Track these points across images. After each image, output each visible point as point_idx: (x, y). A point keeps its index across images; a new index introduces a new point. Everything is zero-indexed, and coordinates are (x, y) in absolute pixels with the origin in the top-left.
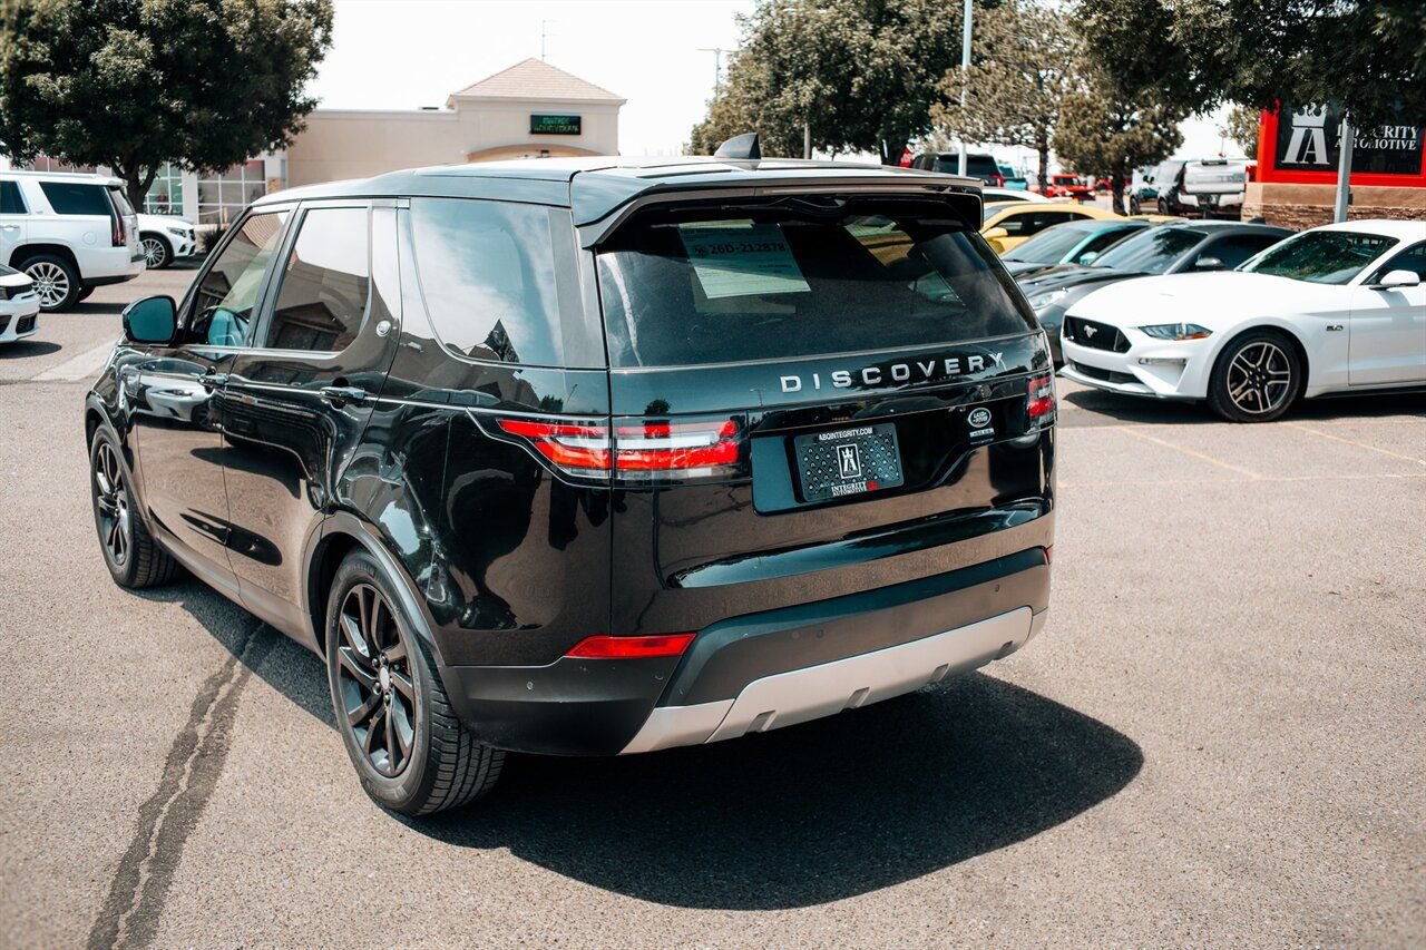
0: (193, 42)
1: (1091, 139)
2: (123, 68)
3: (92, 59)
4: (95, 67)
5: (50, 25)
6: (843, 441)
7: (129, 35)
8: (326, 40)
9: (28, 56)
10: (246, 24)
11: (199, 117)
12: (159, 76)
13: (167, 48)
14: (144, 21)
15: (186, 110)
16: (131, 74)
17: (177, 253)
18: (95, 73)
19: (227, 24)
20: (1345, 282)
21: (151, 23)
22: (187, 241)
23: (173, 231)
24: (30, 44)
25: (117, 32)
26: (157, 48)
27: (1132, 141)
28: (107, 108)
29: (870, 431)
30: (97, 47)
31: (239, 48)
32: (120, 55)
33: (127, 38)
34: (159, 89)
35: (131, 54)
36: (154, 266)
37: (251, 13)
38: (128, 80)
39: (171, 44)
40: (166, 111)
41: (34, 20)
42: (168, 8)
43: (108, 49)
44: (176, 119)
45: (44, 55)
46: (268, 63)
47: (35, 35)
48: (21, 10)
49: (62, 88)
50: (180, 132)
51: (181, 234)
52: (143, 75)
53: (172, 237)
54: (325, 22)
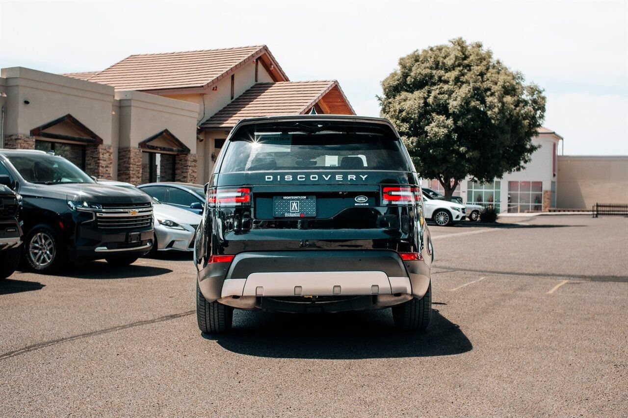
0: (472, 119)
2: (438, 133)
3: (425, 129)
4: (426, 132)
5: (410, 115)
6: (294, 199)
7: (442, 118)
8: (542, 117)
9: (400, 129)
10: (496, 110)
11: (473, 154)
12: (455, 136)
13: (460, 123)
14: (451, 111)
15: (466, 152)
16: (441, 136)
17: (454, 219)
18: (427, 136)
19: (488, 110)
21: (454, 112)
22: (457, 213)
23: (454, 208)
24: (402, 124)
25: (437, 116)
26: (455, 123)
28: (431, 151)
29: (305, 197)
30: (428, 124)
31: (493, 122)
32: (438, 127)
33: (441, 119)
34: (455, 142)
35: (442, 126)
36: (443, 224)
37: (500, 105)
38: (440, 138)
39: (462, 121)
40: (457, 152)
41: (404, 114)
42: (461, 105)
43: (433, 124)
44: (462, 156)
45: (406, 129)
46: (508, 128)
47: (404, 120)
48: (400, 110)
49: (412, 143)
50: (463, 162)
51: (458, 210)
52: (448, 136)
53: (452, 211)
54: (543, 109)
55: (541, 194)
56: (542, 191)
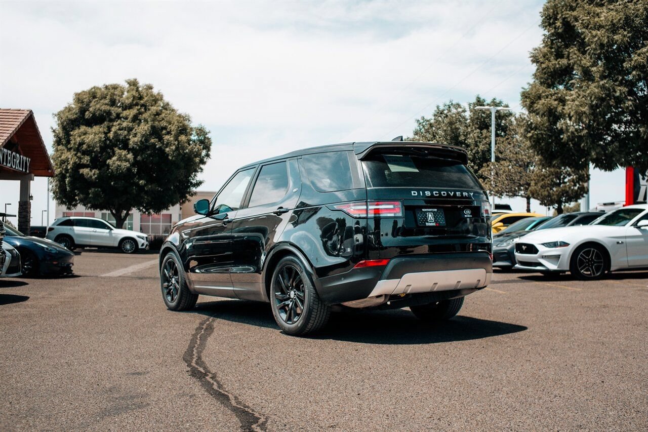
0: (150, 155)
1: (546, 190)
2: (120, 166)
3: (107, 162)
4: (108, 165)
5: (91, 148)
6: (429, 212)
7: (124, 152)
8: (208, 155)
9: (80, 161)
10: (174, 147)
11: (151, 187)
12: (135, 170)
13: (139, 158)
14: (130, 146)
15: (145, 185)
16: (124, 169)
17: (140, 247)
18: (108, 169)
19: (165, 148)
20: (624, 225)
21: (133, 147)
22: (142, 241)
23: (139, 237)
24: (82, 157)
25: (119, 151)
26: (135, 158)
27: (564, 190)
28: (112, 183)
29: (436, 210)
30: (110, 158)
31: (170, 158)
32: (120, 160)
33: (123, 154)
34: (134, 175)
35: (124, 160)
36: (129, 252)
37: (176, 143)
38: (122, 171)
39: (141, 156)
40: (137, 185)
41: (85, 146)
42: (141, 141)
43: (115, 158)
44: (141, 188)
45: (87, 161)
46: (182, 164)
47: (84, 153)
48: (79, 143)
49: (94, 174)
50: (142, 195)
51: (142, 238)
52: (129, 169)
53: (138, 239)
54: (207, 148)
55: (171, 225)
56: (171, 223)
